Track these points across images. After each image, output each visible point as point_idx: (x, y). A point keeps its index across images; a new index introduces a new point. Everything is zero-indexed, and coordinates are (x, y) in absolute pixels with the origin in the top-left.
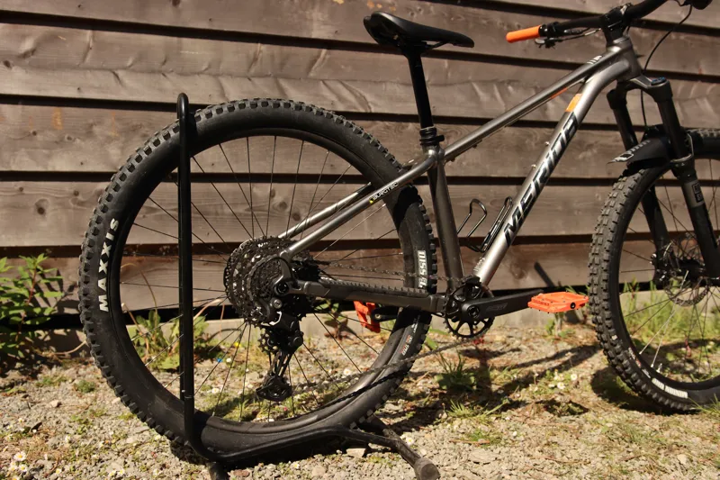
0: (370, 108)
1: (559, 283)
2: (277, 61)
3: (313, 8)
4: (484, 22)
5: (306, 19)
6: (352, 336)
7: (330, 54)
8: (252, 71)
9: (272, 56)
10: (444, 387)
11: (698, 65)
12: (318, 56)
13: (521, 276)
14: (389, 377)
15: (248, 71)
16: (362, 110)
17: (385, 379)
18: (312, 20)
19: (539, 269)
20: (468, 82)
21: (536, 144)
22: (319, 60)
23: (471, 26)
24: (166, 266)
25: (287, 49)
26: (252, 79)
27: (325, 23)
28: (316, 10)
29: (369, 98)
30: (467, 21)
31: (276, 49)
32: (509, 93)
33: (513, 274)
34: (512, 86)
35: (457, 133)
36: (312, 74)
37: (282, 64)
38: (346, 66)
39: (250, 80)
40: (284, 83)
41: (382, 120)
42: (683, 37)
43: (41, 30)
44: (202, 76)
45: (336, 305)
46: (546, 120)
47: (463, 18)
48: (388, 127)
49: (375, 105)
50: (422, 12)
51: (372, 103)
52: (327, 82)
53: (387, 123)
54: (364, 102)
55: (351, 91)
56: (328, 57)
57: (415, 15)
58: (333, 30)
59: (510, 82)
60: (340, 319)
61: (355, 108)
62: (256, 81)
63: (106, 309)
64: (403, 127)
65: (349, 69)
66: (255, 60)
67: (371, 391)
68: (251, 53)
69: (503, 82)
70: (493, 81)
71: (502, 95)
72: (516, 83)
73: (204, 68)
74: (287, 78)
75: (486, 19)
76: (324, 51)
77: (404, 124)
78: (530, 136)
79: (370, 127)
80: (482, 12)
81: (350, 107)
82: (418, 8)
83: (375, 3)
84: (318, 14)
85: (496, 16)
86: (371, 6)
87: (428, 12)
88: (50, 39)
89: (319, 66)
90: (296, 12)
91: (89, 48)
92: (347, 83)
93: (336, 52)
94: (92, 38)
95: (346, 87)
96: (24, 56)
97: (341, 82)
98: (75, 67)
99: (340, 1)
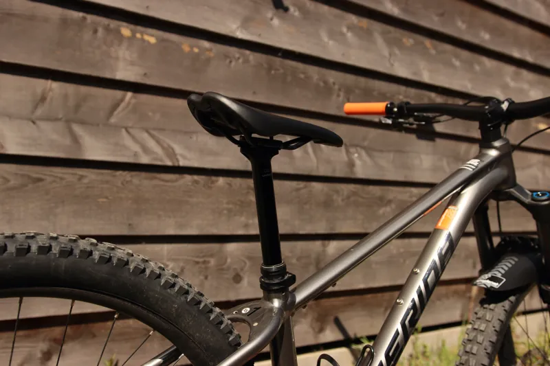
0: (178, 161)
1: (355, 335)
2: (71, 103)
3: (119, 45)
4: (302, 76)
5: (110, 57)
7: (135, 98)
8: (39, 112)
9: (66, 96)
12: (122, 100)
13: (321, 330)
15: (33, 112)
16: (169, 163)
18: (117, 58)
19: (338, 323)
21: (343, 200)
22: (123, 105)
23: (289, 79)
25: (84, 89)
26: (38, 122)
27: (132, 64)
28: (122, 48)
29: (178, 149)
30: (285, 74)
31: (71, 88)
33: (313, 329)
36: (113, 120)
37: (78, 107)
38: (154, 112)
39: (34, 123)
40: (77, 128)
41: (191, 174)
46: (353, 177)
47: (282, 71)
48: (196, 182)
49: (184, 158)
50: (241, 61)
51: (181, 155)
52: (131, 130)
53: (196, 177)
54: (171, 153)
55: (158, 142)
56: (133, 101)
57: (233, 63)
58: (142, 71)
61: (161, 160)
62: (43, 125)
64: (213, 182)
65: (158, 116)
66: (43, 99)
68: (39, 91)
71: (315, 153)
74: (82, 123)
75: (304, 73)
76: (129, 94)
77: (214, 178)
78: (337, 192)
79: (176, 181)
80: (300, 66)
81: (156, 159)
82: (237, 56)
83: (192, 47)
84: (123, 53)
85: (314, 71)
86: (186, 48)
87: (247, 61)
89: (123, 110)
90: (99, 47)
92: (154, 133)
93: (144, 97)
95: (152, 136)
97: (147, 131)
99: (152, 40)
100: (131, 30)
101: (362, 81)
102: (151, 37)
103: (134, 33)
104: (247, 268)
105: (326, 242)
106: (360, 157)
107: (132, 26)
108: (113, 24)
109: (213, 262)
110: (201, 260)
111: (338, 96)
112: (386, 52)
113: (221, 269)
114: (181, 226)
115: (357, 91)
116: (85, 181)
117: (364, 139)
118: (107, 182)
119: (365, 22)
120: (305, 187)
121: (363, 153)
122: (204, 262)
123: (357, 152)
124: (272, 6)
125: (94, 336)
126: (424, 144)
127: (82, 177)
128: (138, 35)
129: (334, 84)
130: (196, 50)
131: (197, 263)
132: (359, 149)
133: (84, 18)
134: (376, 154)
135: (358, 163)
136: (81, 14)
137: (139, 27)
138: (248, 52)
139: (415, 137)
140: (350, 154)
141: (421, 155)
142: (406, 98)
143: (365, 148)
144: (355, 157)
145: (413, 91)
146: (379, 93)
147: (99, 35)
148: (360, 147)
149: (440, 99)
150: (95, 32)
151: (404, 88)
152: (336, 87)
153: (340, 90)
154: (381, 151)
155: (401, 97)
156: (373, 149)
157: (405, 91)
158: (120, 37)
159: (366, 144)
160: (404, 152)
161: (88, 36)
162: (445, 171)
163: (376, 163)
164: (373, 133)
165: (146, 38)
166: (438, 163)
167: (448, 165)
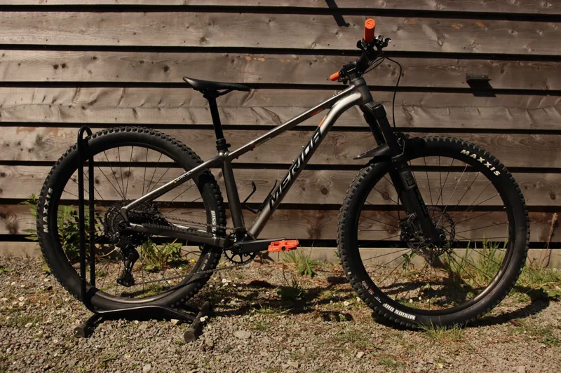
3: (245, 65)
5: (241, 72)
6: (271, 262)
7: (256, 91)
10: (280, 296)
11: (544, 83)
12: (249, 93)
14: (194, 281)
17: (191, 282)
18: (244, 72)
22: (249, 96)
27: (253, 74)
28: (247, 66)
29: (281, 116)
36: (245, 104)
38: (266, 98)
41: (291, 130)
42: (530, 64)
43: (99, 90)
44: (180, 109)
46: (411, 127)
48: (294, 134)
50: (318, 62)
51: (283, 119)
52: (254, 108)
53: (294, 132)
54: (277, 119)
55: (269, 113)
56: (255, 93)
58: (258, 77)
61: (272, 123)
63: (47, 232)
64: (305, 134)
65: (269, 99)
67: (184, 289)
72: (388, 103)
73: (180, 104)
74: (229, 107)
76: (253, 90)
77: (305, 132)
82: (315, 59)
83: (286, 59)
84: (248, 68)
86: (282, 61)
87: (322, 61)
88: (104, 94)
89: (250, 98)
90: (235, 68)
91: (122, 97)
92: (268, 108)
93: (261, 91)
94: (124, 91)
95: (266, 110)
96: (92, 103)
97: (263, 108)
98: (115, 108)
99: (263, 60)
101: (415, 60)
102: (262, 58)
103: (252, 58)
104: (331, 186)
106: (416, 113)
107: (251, 55)
108: (242, 55)
109: (308, 181)
110: (300, 179)
111: (393, 73)
112: (434, 37)
113: (313, 185)
115: (410, 68)
116: (232, 136)
117: (421, 100)
118: (244, 136)
119: (413, 20)
121: (419, 109)
122: (302, 181)
123: (414, 109)
124: (337, 26)
127: (231, 134)
128: (255, 59)
129: (389, 66)
130: (289, 61)
132: (415, 107)
133: (227, 56)
134: (431, 110)
135: (415, 117)
137: (255, 55)
138: (322, 56)
139: (472, 94)
140: (407, 110)
141: (479, 109)
142: (459, 67)
143: (421, 106)
144: (412, 113)
145: (466, 61)
146: (431, 67)
147: (235, 62)
148: (417, 106)
149: (495, 64)
150: (233, 61)
151: (456, 60)
152: (391, 68)
153: (395, 69)
154: (437, 108)
155: (453, 67)
156: (428, 107)
157: (458, 62)
158: (245, 62)
159: (422, 103)
160: (460, 107)
161: (229, 64)
162: (507, 119)
163: (432, 117)
164: (429, 95)
165: (259, 59)
166: (500, 113)
167: (511, 114)
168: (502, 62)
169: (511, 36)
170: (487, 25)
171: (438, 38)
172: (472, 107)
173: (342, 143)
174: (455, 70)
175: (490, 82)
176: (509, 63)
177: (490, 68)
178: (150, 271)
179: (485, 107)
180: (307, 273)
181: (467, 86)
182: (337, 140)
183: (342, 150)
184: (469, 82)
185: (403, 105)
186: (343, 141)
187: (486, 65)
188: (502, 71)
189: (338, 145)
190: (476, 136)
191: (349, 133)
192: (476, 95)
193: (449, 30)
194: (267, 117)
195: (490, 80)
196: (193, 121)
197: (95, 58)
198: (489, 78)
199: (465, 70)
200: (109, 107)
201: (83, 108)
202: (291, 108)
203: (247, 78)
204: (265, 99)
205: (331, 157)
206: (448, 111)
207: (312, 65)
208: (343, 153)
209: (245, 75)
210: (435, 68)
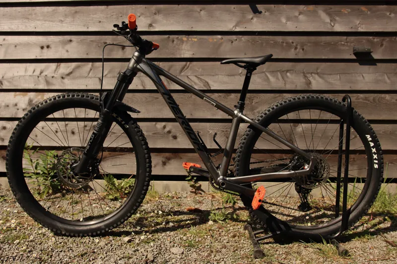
0: (210, 87)
3: (183, 44)
4: (272, 42)
5: (179, 49)
6: (203, 193)
7: (191, 64)
12: (186, 65)
16: (206, 89)
18: (182, 50)
20: (263, 72)
22: (186, 67)
23: (264, 44)
24: (120, 156)
25: (171, 63)
27: (188, 51)
28: (184, 45)
29: (210, 83)
30: (262, 43)
32: (287, 77)
34: (290, 73)
35: (257, 98)
36: (182, 74)
38: (199, 68)
41: (217, 93)
43: (74, 64)
45: (195, 178)
46: (310, 89)
47: (260, 42)
48: (220, 96)
50: (238, 41)
51: (211, 85)
52: (189, 77)
53: (220, 94)
55: (201, 80)
58: (192, 53)
59: (287, 71)
60: (197, 185)
61: (202, 88)
64: (228, 96)
65: (201, 70)
69: (283, 71)
70: (278, 71)
71: (283, 78)
72: (292, 71)
75: (272, 41)
76: (188, 63)
80: (271, 37)
81: (200, 87)
82: (235, 39)
83: (213, 39)
84: (185, 47)
85: (279, 39)
86: (211, 41)
87: (241, 40)
88: (78, 67)
89: (186, 69)
90: (175, 47)
91: (91, 70)
92: (199, 77)
93: (195, 63)
94: (92, 65)
95: (198, 78)
96: (68, 75)
97: (196, 76)
98: (86, 77)
99: (196, 40)
100: (187, 38)
101: (313, 38)
102: (195, 38)
103: (188, 39)
105: (297, 124)
106: (315, 79)
107: (187, 36)
108: (180, 37)
110: (225, 130)
111: (296, 48)
112: (328, 20)
114: (214, 115)
115: (309, 44)
117: (317, 69)
118: (182, 98)
119: (311, 7)
120: (280, 96)
121: (316, 76)
122: (227, 131)
123: (312, 76)
124: (252, 13)
125: (181, 158)
126: (366, 68)
128: (190, 39)
129: (293, 43)
130: (215, 40)
131: (223, 131)
132: (313, 74)
133: (169, 37)
134: (326, 76)
135: (313, 82)
136: (168, 36)
137: (190, 36)
138: (241, 36)
139: (358, 64)
140: (307, 77)
141: (363, 74)
142: (347, 42)
143: (317, 74)
144: (311, 79)
145: (352, 38)
146: (325, 43)
147: (175, 42)
148: (315, 73)
149: (376, 39)
150: (173, 41)
151: (345, 37)
152: (294, 44)
153: (297, 45)
154: (330, 74)
155: (343, 43)
156: (323, 74)
157: (346, 39)
158: (182, 41)
159: (319, 71)
160: (349, 74)
161: (170, 44)
162: (386, 82)
163: (326, 81)
164: (323, 65)
165: (193, 39)
166: (380, 78)
167: (389, 78)
168: (382, 38)
169: (389, 18)
170: (370, 10)
171: (331, 21)
172: (357, 74)
173: (257, 103)
174: (344, 44)
175: (372, 54)
176: (387, 39)
177: (372, 43)
178: (112, 200)
179: (369, 73)
180: (230, 202)
181: (354, 57)
182: (252, 100)
183: (257, 108)
184: (355, 54)
185: (304, 73)
186: (257, 101)
187: (368, 41)
188: (382, 45)
189: (253, 104)
190: (361, 95)
191: (262, 95)
192: (361, 64)
193: (339, 14)
194: (200, 84)
195: (372, 52)
196: (144, 87)
197: (71, 41)
198: (372, 50)
199: (352, 45)
200: (81, 77)
201: (63, 78)
202: (217, 76)
203: (184, 54)
204: (197, 69)
205: (248, 113)
206: (339, 77)
207: (233, 43)
208: (257, 110)
209: (183, 52)
210: (328, 44)
